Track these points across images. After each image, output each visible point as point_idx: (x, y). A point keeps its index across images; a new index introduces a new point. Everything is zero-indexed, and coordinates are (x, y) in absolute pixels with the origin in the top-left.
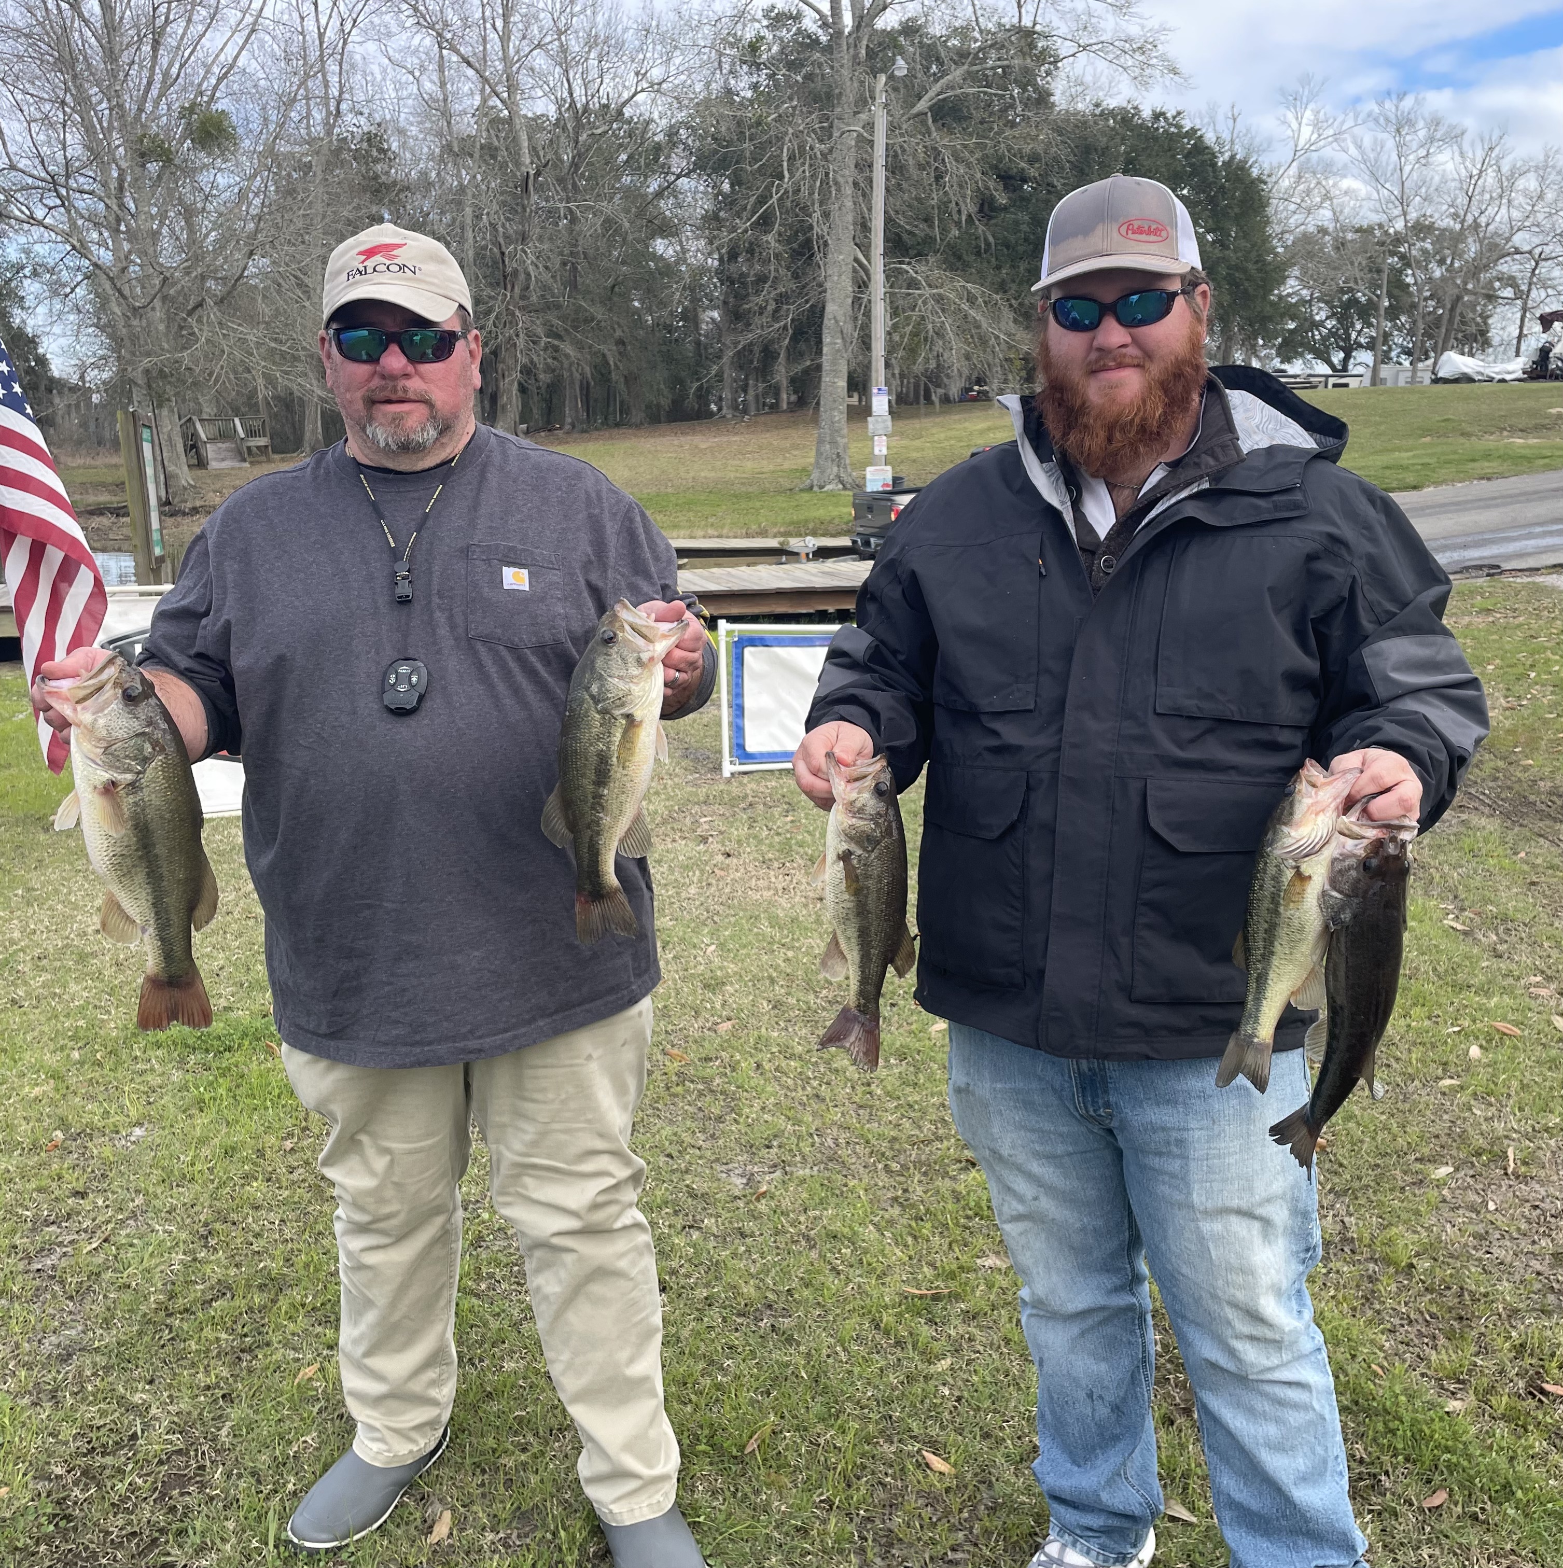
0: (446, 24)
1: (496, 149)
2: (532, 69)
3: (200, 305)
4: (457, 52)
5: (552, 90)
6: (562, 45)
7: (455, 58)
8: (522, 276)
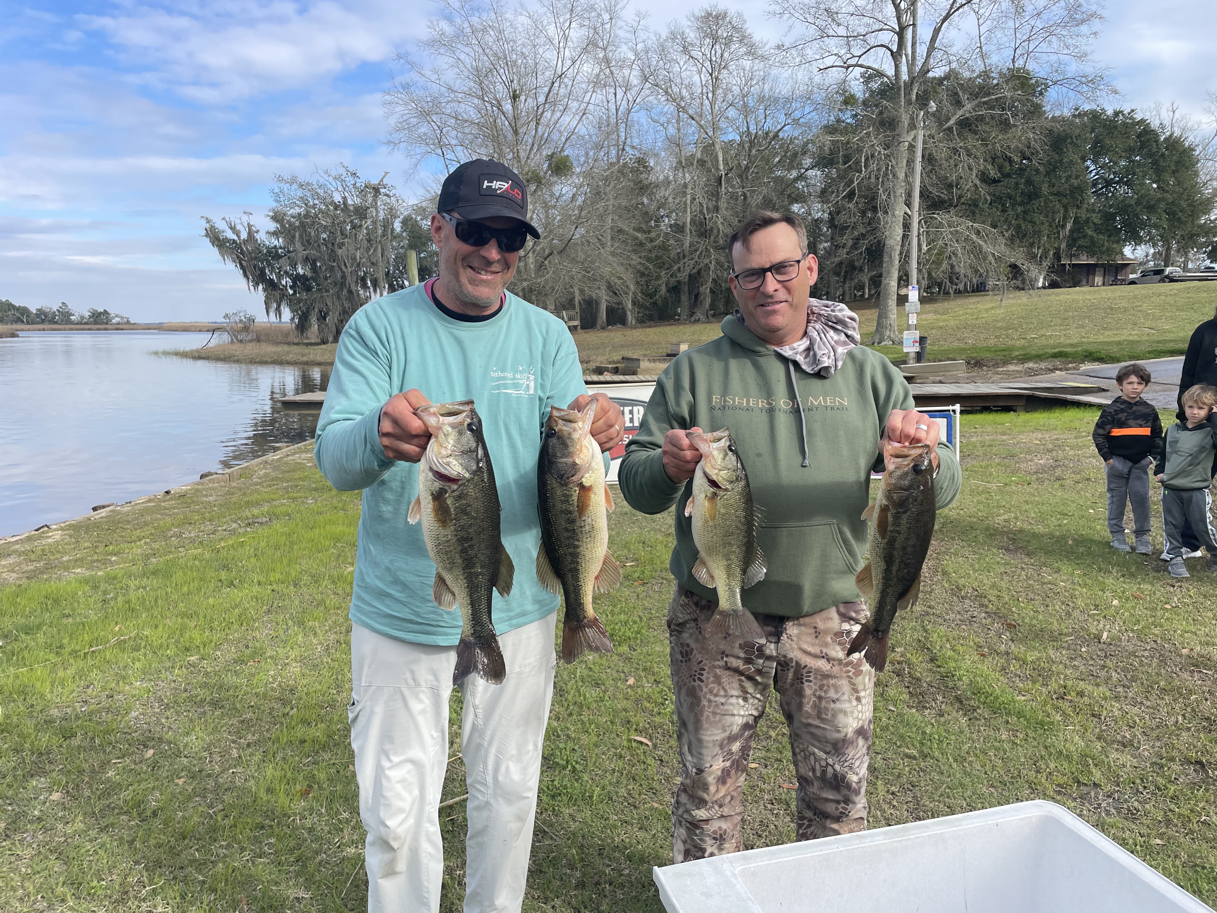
0: (682, 98)
1: (705, 162)
2: (727, 118)
3: (551, 254)
4: (687, 113)
5: (738, 128)
6: (744, 103)
7: (686, 116)
8: (715, 231)
